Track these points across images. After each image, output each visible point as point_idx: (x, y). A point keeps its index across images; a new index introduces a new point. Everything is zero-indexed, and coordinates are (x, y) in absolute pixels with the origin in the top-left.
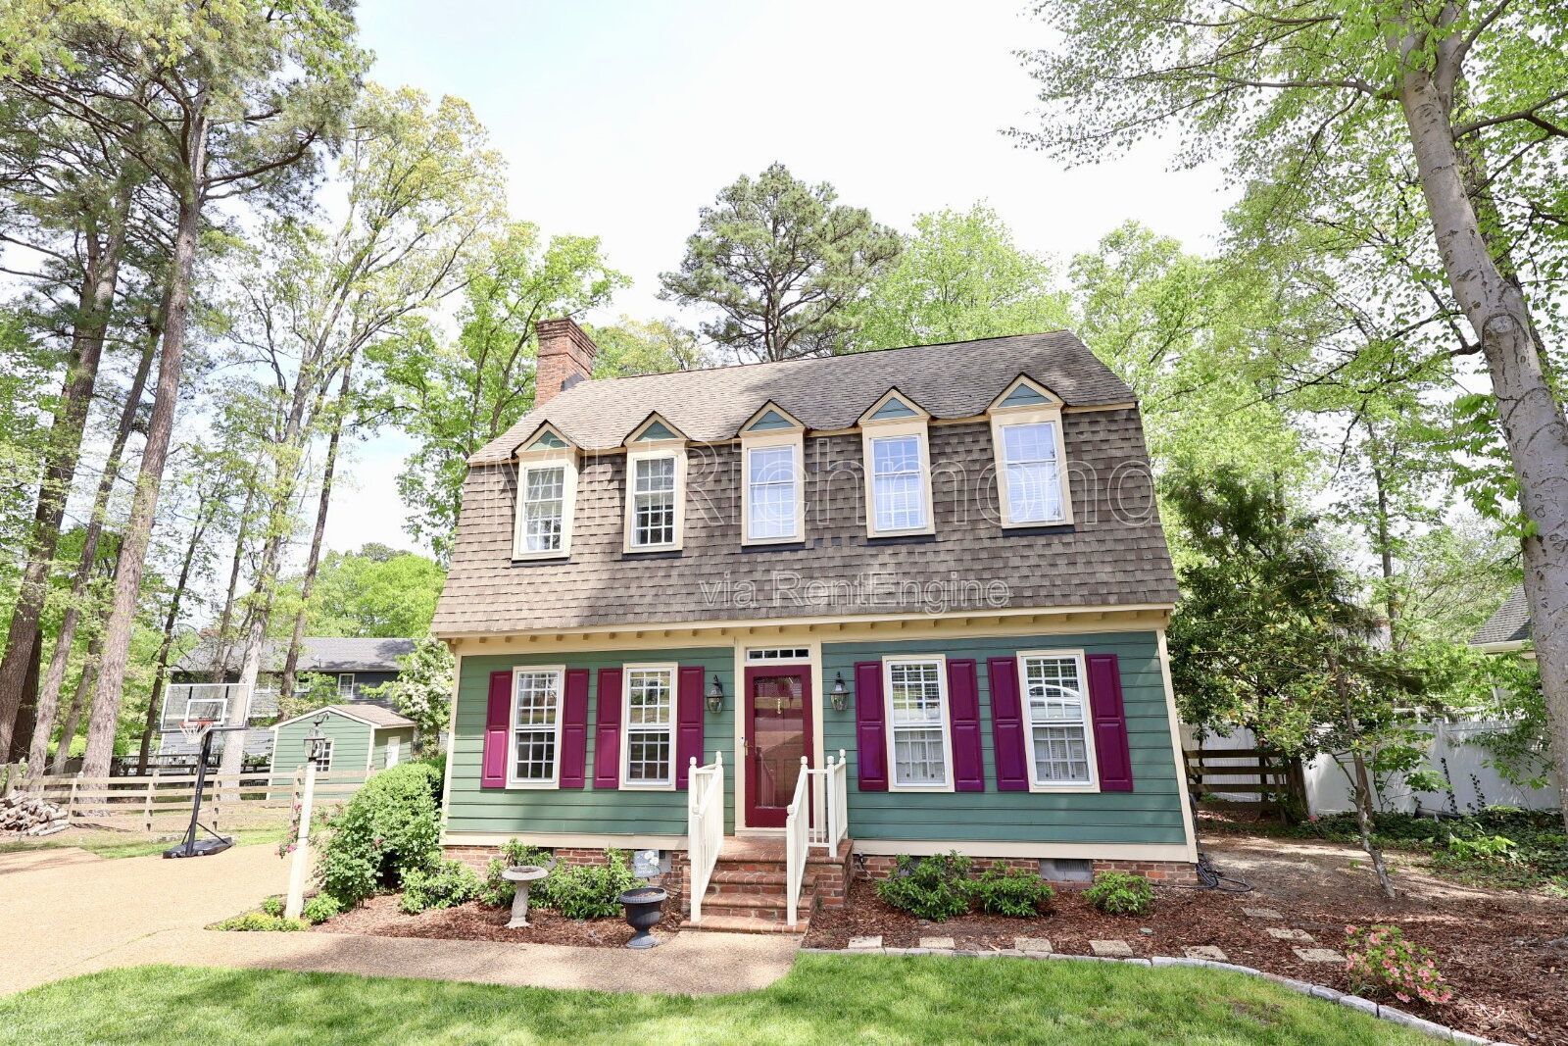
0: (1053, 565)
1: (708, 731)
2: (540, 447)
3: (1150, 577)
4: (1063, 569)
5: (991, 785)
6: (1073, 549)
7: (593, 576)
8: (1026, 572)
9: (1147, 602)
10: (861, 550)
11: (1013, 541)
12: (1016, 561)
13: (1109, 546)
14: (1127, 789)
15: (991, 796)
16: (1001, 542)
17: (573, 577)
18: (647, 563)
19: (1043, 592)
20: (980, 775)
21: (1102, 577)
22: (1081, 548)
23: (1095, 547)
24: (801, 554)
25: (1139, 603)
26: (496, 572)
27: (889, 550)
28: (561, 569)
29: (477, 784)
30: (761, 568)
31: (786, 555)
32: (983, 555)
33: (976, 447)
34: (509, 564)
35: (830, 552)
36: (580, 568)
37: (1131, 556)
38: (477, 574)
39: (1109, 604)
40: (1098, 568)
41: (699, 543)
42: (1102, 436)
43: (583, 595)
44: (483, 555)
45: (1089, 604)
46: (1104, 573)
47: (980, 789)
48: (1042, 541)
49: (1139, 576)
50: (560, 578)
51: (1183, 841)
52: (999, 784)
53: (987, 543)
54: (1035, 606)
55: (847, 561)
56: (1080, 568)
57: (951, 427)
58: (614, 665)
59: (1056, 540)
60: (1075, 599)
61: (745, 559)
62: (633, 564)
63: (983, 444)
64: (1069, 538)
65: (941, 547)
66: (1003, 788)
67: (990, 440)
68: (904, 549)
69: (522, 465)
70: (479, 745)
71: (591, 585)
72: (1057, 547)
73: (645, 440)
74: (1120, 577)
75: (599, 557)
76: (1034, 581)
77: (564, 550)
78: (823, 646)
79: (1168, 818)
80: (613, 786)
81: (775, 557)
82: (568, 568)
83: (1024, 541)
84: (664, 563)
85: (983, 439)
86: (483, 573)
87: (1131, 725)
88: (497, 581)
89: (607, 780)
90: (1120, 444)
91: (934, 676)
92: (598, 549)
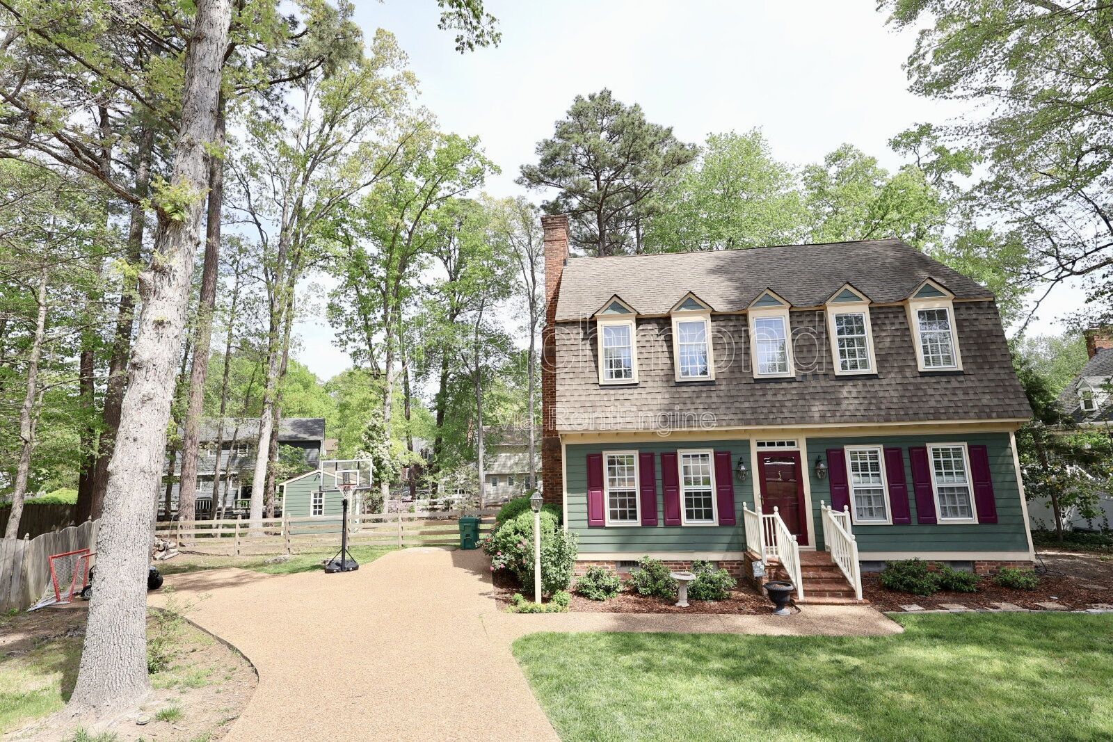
0: (955, 394)
1: (736, 490)
2: (610, 312)
3: (1014, 403)
4: (961, 397)
5: (914, 521)
6: (965, 385)
7: (659, 396)
8: (939, 398)
9: (1014, 417)
10: (833, 383)
11: (927, 379)
12: (930, 392)
13: (986, 383)
14: (995, 521)
15: (915, 527)
16: (919, 380)
17: (644, 396)
18: (693, 388)
19: (951, 411)
20: (908, 515)
21: (985, 402)
22: (970, 384)
23: (977, 384)
24: (795, 385)
25: (1010, 417)
26: (588, 393)
27: (851, 383)
28: (636, 391)
29: (585, 524)
30: (770, 393)
31: (784, 385)
32: (911, 388)
33: (896, 321)
34: (598, 387)
35: (813, 383)
36: (648, 390)
37: (1000, 390)
38: (576, 393)
39: (992, 418)
40: (981, 396)
41: (726, 376)
42: (974, 316)
43: (655, 408)
44: (577, 381)
45: (980, 418)
46: (986, 399)
47: (908, 523)
48: (944, 379)
49: (1007, 401)
50: (636, 396)
51: (1027, 549)
52: (919, 519)
53: (912, 380)
54: (948, 419)
55: (826, 389)
56: (972, 397)
57: (879, 308)
58: (671, 450)
59: (953, 379)
60: (972, 414)
61: (758, 386)
62: (684, 389)
63: (901, 319)
64: (961, 378)
65: (884, 382)
66: (921, 522)
67: (905, 317)
68: (860, 383)
69: (599, 323)
70: (584, 499)
71: (660, 401)
72: (954, 384)
73: (683, 310)
74: (996, 402)
75: (660, 384)
76: (945, 403)
77: (635, 378)
78: (807, 440)
79: (1019, 538)
80: (678, 524)
81: (778, 386)
82: (639, 390)
83: (933, 380)
84: (704, 389)
85: (901, 316)
86: (581, 393)
87: (995, 486)
88: (592, 398)
89: (673, 520)
90: (985, 322)
91: (876, 458)
92: (657, 379)
